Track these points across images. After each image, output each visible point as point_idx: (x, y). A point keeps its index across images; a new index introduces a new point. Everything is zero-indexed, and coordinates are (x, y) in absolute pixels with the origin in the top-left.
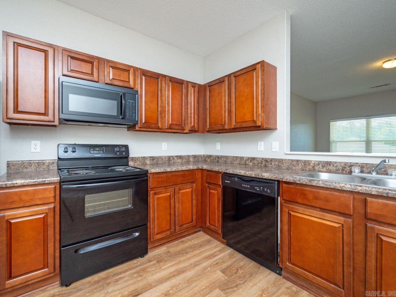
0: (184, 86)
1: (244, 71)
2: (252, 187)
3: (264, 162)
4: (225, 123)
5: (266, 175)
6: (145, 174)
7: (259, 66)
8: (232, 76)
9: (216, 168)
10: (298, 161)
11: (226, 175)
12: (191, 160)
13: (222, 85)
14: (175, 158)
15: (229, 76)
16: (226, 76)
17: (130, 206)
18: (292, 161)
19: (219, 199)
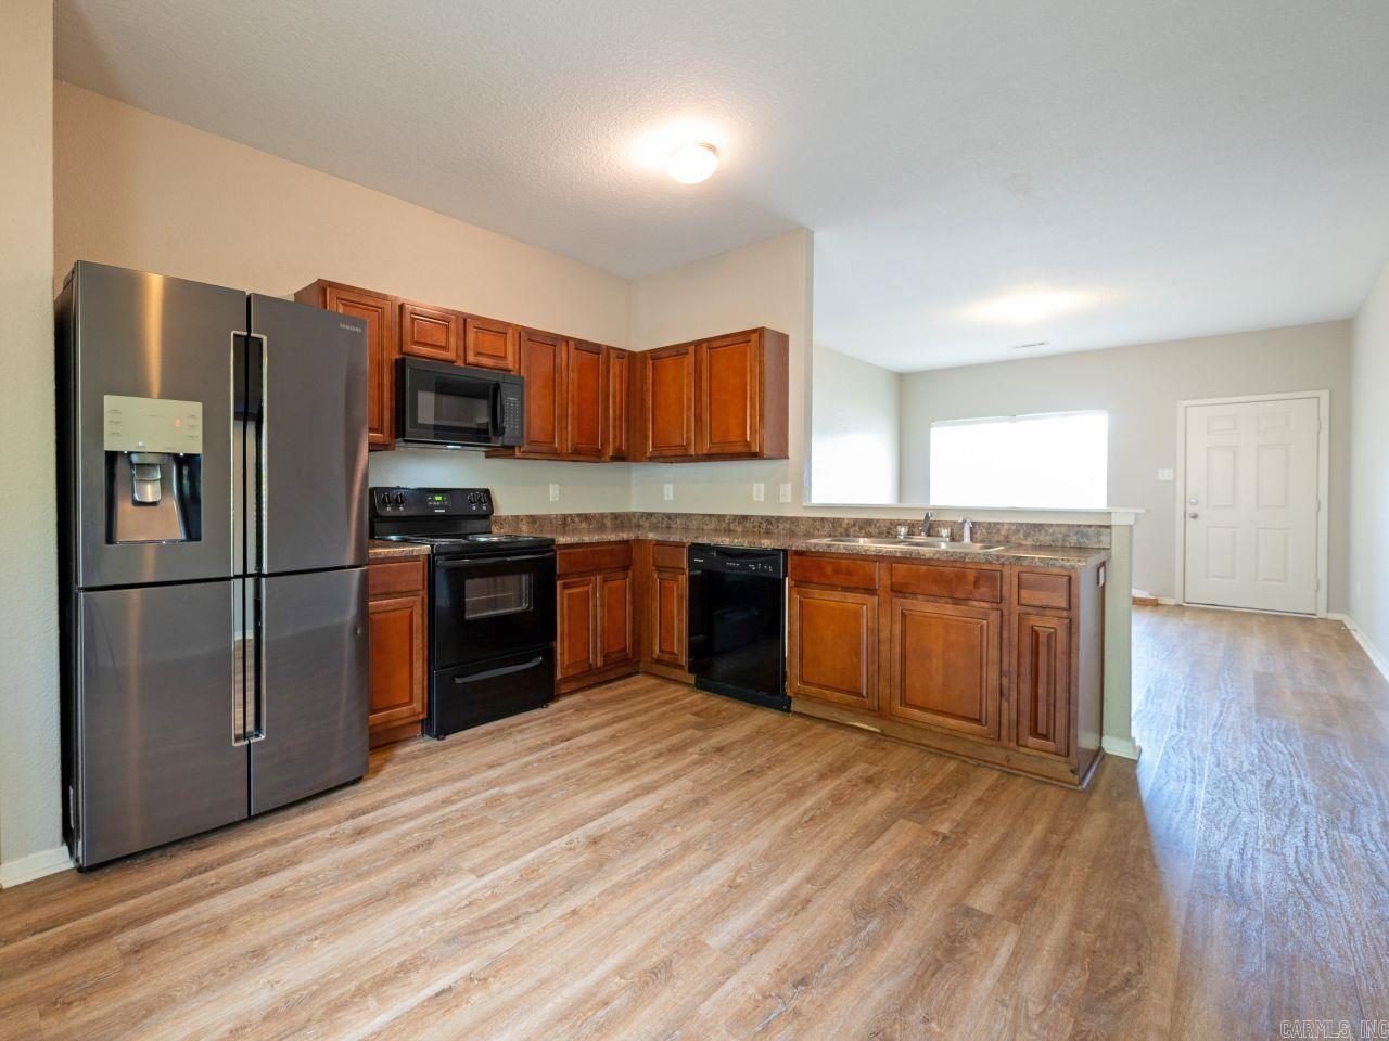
0: (602, 358)
1: (728, 341)
2: (744, 566)
3: (764, 525)
4: (689, 444)
5: (767, 543)
6: (549, 545)
7: (754, 337)
8: (705, 346)
9: (675, 538)
10: (822, 519)
11: (696, 549)
12: (608, 523)
13: (683, 362)
14: (577, 519)
15: (698, 344)
16: (691, 343)
17: (525, 606)
18: (814, 519)
19: (680, 598)
